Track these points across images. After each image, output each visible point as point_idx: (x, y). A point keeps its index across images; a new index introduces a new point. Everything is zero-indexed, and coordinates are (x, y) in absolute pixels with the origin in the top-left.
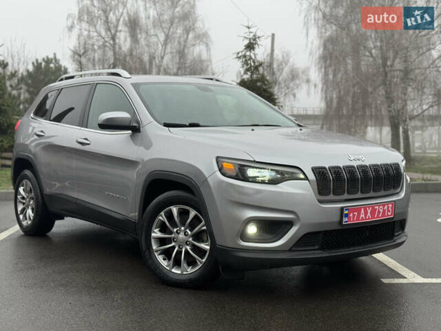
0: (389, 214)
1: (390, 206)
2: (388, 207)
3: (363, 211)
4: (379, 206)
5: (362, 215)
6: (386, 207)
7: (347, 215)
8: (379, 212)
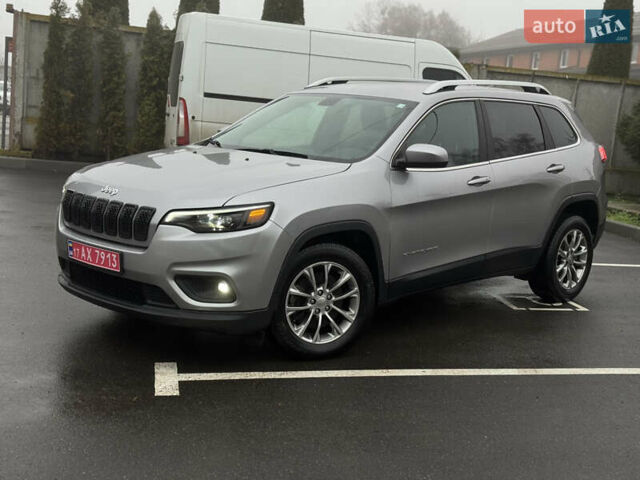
0: (114, 266)
1: (115, 256)
2: (112, 258)
3: (83, 250)
4: (100, 251)
5: (83, 255)
6: (109, 256)
7: (71, 248)
8: (100, 259)
